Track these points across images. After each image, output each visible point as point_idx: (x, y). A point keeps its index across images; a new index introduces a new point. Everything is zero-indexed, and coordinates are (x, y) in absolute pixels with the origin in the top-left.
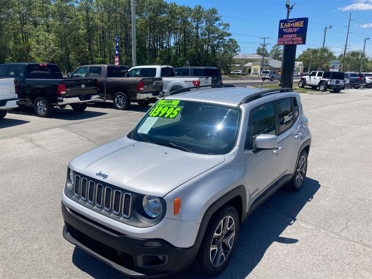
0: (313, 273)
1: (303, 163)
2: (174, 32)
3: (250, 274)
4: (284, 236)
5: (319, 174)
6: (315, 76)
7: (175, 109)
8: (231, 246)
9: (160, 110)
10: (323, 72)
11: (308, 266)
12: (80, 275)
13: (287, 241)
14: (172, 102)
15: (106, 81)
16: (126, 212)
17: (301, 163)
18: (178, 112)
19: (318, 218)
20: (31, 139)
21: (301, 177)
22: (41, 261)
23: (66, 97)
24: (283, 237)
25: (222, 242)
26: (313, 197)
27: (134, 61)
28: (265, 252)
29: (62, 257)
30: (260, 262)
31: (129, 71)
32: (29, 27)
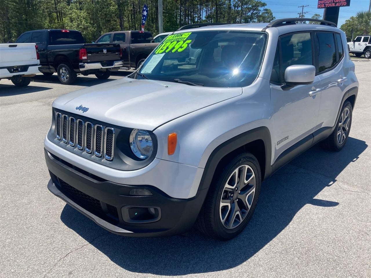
0: (360, 242)
1: (346, 117)
2: (206, 5)
3: (274, 239)
4: (321, 198)
5: (366, 134)
6: (360, 41)
7: (184, 42)
8: (250, 205)
9: (167, 46)
10: (370, 37)
11: (352, 233)
12: (65, 232)
13: (324, 204)
14: (182, 35)
15: (129, 47)
16: (109, 153)
17: (344, 117)
18: (188, 44)
19: (365, 179)
20: (50, 102)
21: (343, 134)
22: (26, 215)
23: (88, 63)
24: (318, 199)
25: (237, 198)
26: (359, 157)
27: (161, 29)
28: (295, 215)
29: (50, 212)
30: (288, 226)
31: (154, 38)
32: (62, 5)
